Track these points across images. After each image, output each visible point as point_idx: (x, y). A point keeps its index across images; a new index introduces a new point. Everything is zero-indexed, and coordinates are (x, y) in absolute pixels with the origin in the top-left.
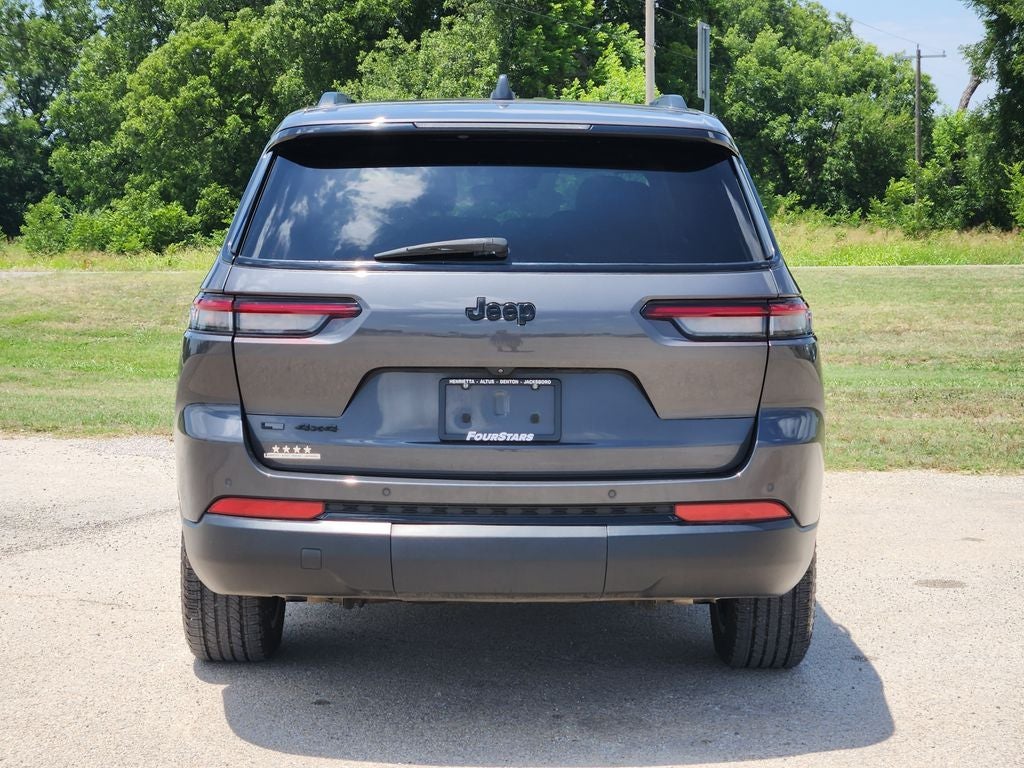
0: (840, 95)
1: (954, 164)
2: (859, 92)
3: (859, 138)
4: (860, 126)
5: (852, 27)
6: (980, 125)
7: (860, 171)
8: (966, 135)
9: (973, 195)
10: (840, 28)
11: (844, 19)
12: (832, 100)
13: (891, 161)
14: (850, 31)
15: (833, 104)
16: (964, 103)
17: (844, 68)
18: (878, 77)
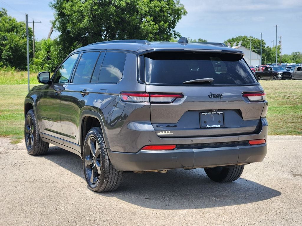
0: (6, 33)
1: (48, 54)
2: (11, 32)
3: (12, 46)
4: (13, 42)
5: (7, 13)
6: (56, 43)
7: (13, 55)
8: (51, 46)
9: (54, 63)
10: (3, 13)
11: (4, 10)
12: (4, 34)
13: (22, 53)
14: (6, 14)
15: (4, 35)
16: (49, 37)
17: (6, 25)
18: (17, 28)
